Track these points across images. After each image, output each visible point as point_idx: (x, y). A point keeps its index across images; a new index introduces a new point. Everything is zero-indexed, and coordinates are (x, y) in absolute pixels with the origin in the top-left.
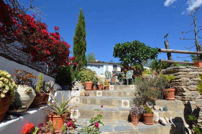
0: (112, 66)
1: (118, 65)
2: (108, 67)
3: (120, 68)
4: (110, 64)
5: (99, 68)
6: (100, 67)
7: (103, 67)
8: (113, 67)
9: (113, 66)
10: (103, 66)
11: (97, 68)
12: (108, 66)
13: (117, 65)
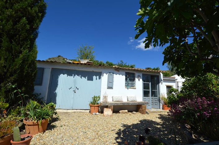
0: (124, 77)
1: (137, 74)
2: (113, 78)
3: (141, 80)
4: (118, 70)
5: (90, 79)
6: (94, 77)
7: (100, 78)
8: (126, 79)
9: (126, 76)
10: (100, 75)
11: (84, 80)
12: (115, 75)
13: (134, 74)
